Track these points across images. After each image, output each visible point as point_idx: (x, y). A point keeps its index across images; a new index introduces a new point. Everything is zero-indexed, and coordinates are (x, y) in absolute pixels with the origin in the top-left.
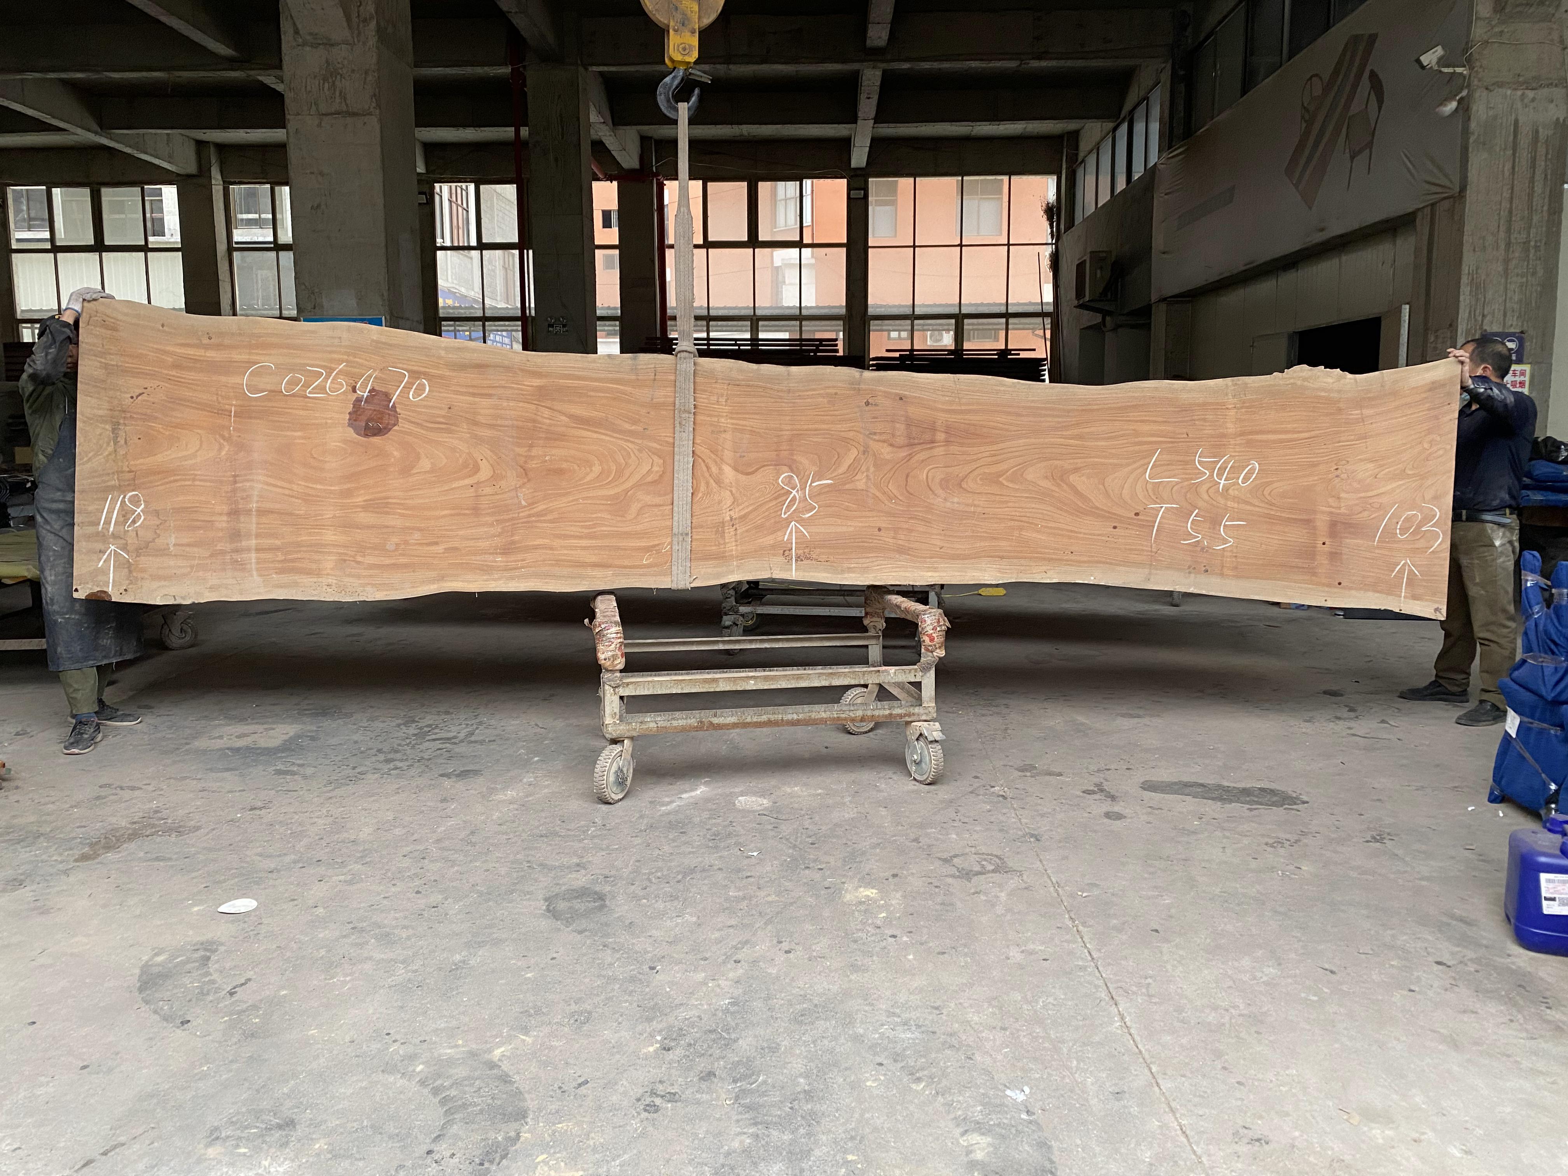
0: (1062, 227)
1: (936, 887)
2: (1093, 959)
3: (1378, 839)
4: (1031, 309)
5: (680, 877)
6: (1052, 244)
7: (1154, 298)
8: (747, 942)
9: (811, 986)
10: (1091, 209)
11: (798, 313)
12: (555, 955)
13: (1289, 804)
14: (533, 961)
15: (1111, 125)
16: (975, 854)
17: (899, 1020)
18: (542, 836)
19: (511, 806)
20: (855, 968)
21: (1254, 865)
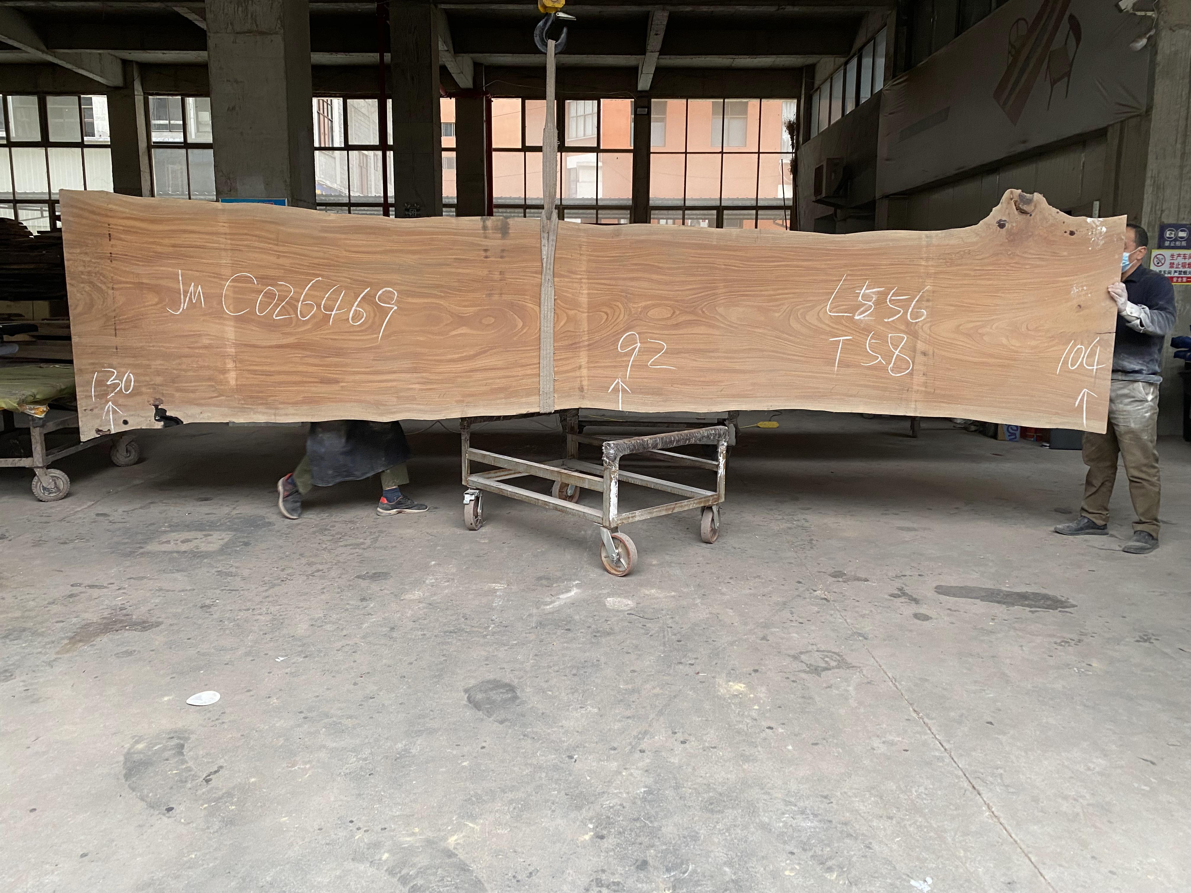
0: (801, 139)
1: (793, 681)
2: (945, 749)
3: (1145, 639)
4: (774, 203)
5: (574, 671)
6: (792, 153)
7: (878, 195)
8: (646, 733)
9: (711, 776)
10: (825, 126)
11: (594, 203)
12: (484, 744)
13: (1061, 607)
14: (466, 749)
15: (843, 60)
16: (817, 651)
17: (796, 809)
18: (451, 632)
19: (421, 605)
20: (746, 759)
21: (1051, 662)
